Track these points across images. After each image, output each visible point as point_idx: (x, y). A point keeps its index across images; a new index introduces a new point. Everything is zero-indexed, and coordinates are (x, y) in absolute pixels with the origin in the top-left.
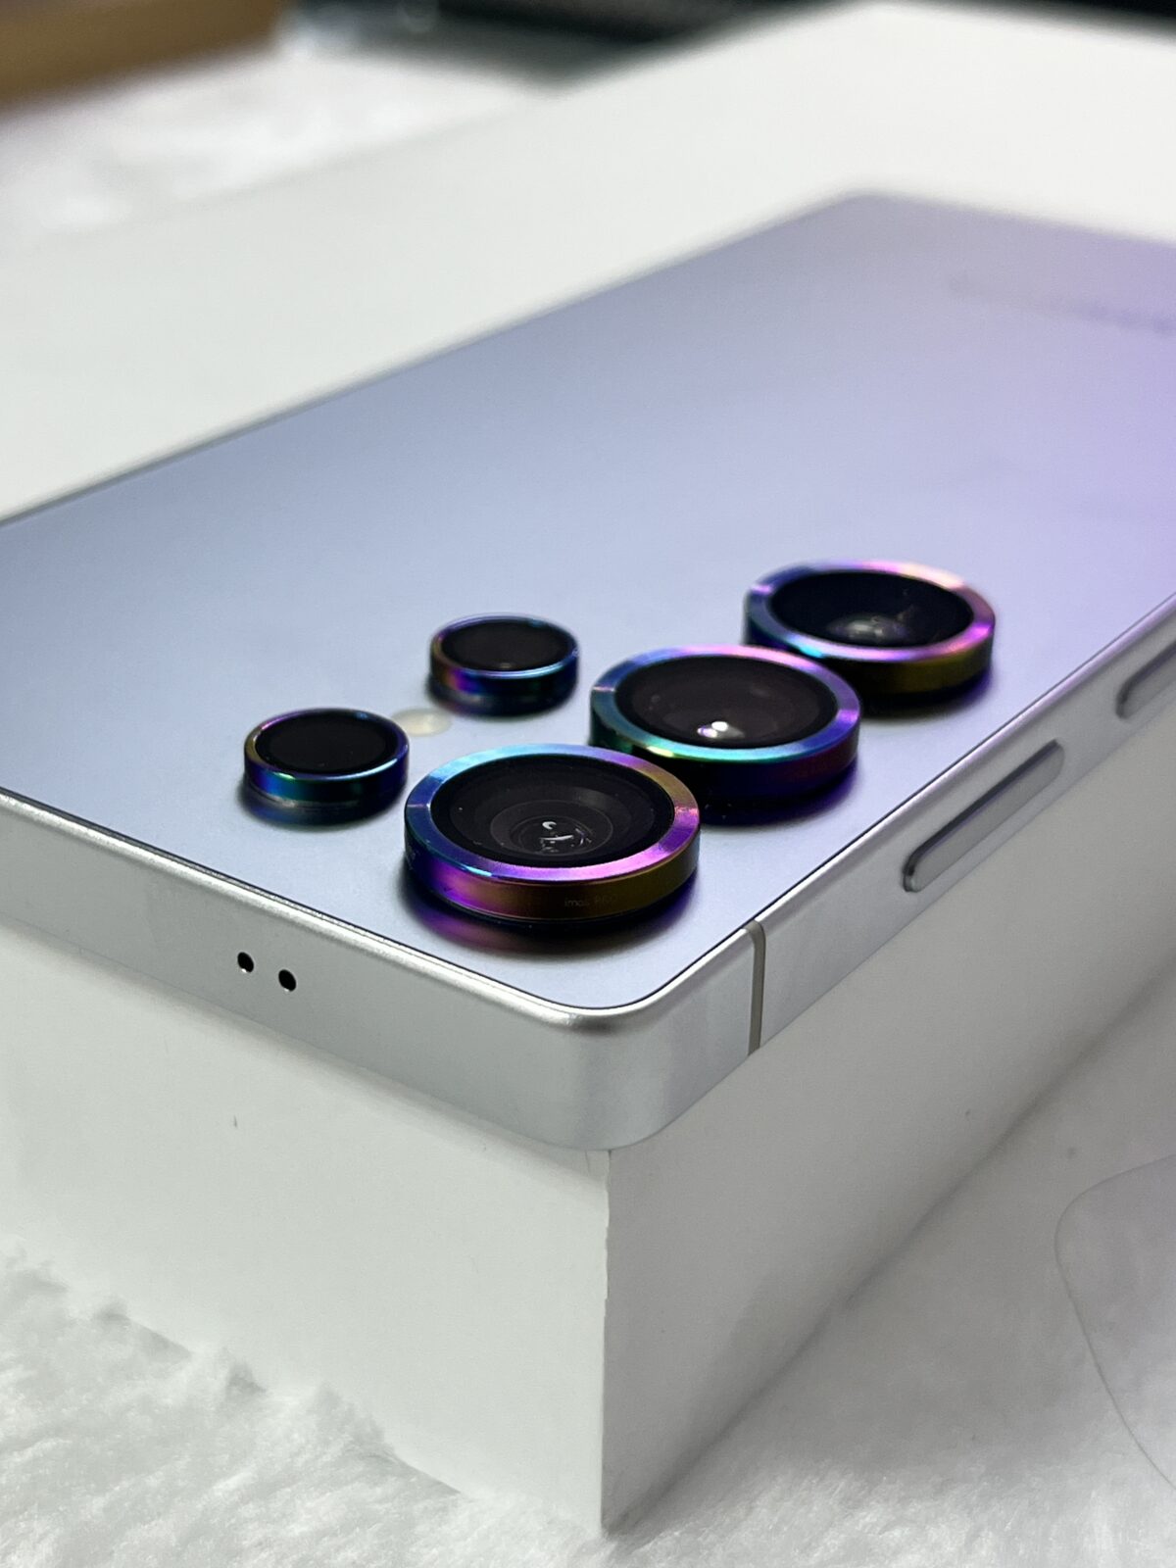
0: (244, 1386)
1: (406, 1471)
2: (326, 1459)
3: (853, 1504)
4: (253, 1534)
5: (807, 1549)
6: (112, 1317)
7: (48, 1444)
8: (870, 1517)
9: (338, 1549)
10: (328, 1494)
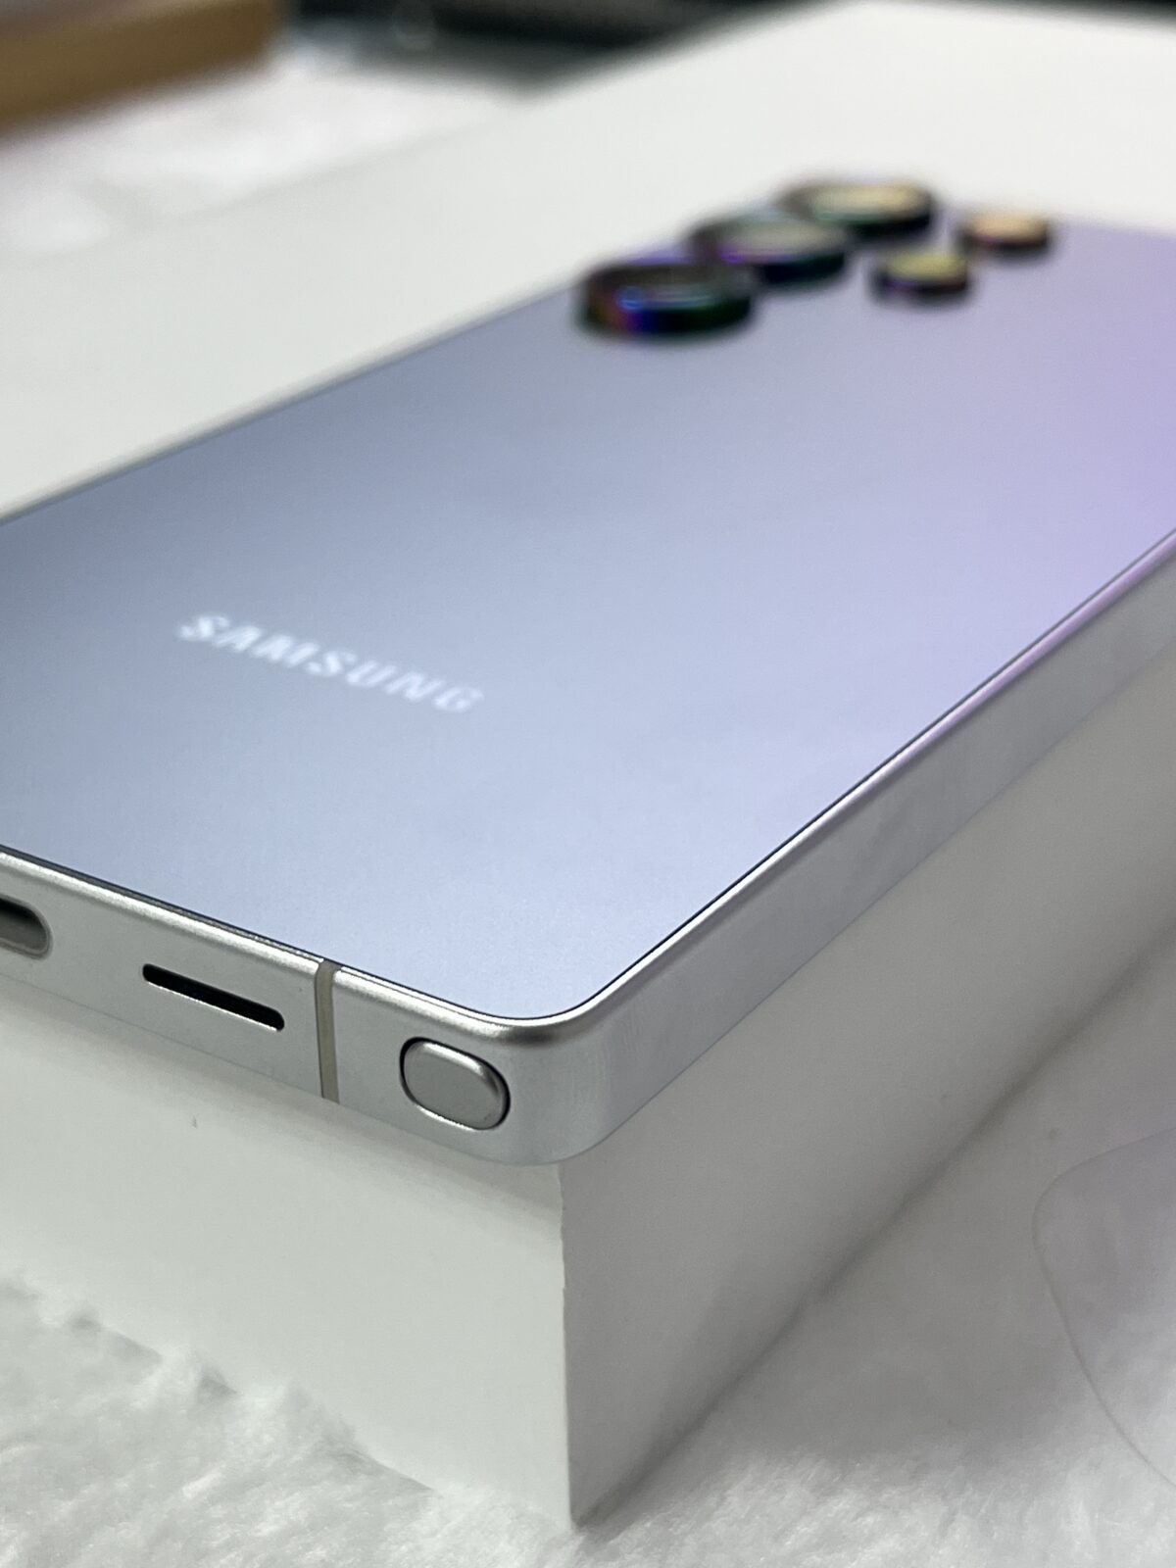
0: (215, 1389)
1: (377, 1470)
2: (296, 1458)
3: (825, 1491)
4: (221, 1535)
5: (778, 1538)
6: (84, 1324)
7: (17, 1450)
8: (842, 1505)
9: (308, 1547)
10: (297, 1494)
